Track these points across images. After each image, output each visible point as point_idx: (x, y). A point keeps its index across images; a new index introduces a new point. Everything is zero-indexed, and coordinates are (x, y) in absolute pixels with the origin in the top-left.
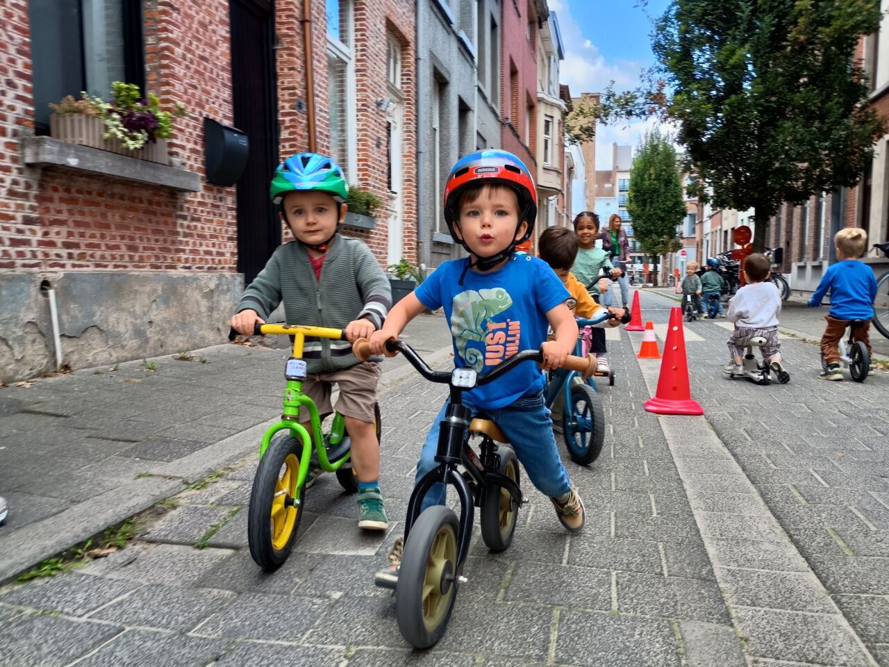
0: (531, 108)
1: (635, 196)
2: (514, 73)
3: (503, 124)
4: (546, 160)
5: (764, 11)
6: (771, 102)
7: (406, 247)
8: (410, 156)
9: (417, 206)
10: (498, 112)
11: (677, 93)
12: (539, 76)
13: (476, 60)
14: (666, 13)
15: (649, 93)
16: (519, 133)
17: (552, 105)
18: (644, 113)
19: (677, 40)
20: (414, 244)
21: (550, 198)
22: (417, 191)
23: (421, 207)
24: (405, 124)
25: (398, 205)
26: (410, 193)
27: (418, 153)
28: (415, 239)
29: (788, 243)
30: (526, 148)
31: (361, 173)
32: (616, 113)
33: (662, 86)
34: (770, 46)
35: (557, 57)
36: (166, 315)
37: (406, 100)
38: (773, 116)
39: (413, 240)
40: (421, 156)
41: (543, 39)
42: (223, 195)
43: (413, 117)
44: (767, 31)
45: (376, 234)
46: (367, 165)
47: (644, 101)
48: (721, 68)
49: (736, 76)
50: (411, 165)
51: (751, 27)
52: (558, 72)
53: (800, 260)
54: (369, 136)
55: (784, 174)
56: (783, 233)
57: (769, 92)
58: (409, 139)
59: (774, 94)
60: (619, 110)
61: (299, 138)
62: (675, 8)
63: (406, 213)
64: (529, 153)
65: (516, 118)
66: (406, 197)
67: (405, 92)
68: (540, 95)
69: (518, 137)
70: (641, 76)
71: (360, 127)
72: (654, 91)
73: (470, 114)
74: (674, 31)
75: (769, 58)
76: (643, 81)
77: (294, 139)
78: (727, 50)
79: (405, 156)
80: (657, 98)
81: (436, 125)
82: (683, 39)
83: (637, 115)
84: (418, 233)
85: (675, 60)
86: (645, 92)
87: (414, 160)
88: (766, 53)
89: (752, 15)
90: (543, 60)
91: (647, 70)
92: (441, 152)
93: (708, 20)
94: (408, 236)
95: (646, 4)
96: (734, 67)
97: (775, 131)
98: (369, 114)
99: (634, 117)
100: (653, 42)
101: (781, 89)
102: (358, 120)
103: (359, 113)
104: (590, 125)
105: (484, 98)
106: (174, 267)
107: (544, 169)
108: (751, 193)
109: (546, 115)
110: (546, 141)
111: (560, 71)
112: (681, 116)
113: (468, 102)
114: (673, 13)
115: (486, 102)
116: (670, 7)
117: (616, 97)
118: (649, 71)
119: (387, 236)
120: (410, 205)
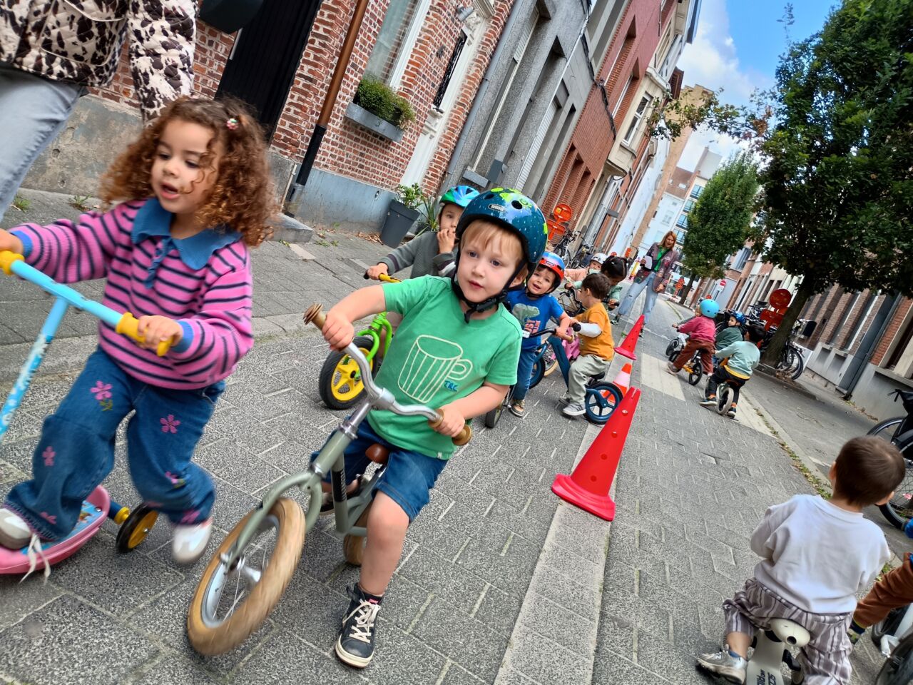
0: (635, 79)
1: (701, 209)
2: (631, 36)
3: (595, 85)
4: (627, 137)
5: (906, 82)
6: (870, 178)
7: (431, 172)
8: (473, 79)
9: (460, 135)
10: (596, 71)
11: (780, 128)
12: (657, 51)
13: (592, 7)
14: (806, 40)
15: (753, 117)
16: (610, 101)
17: (657, 85)
18: (738, 134)
19: (806, 74)
20: (440, 173)
21: (615, 177)
22: (467, 119)
23: (464, 137)
24: (483, 43)
25: (440, 126)
26: (459, 118)
27: (483, 80)
28: (444, 168)
29: (824, 321)
30: (611, 118)
31: (407, 77)
32: (711, 123)
33: (769, 115)
34: (895, 121)
35: (685, 39)
36: (84, 150)
37: (494, 18)
38: (865, 193)
39: (441, 168)
40: (486, 85)
41: (678, 15)
42: (217, 40)
43: (494, 40)
44: (899, 104)
45: (399, 147)
46: (417, 71)
47: (744, 122)
48: (837, 121)
49: (847, 137)
50: (471, 89)
51: (886, 92)
52: (680, 53)
53: (828, 343)
54: (432, 41)
55: (849, 255)
56: (824, 309)
57: (872, 167)
58: (481, 62)
59: (876, 172)
60: (714, 120)
61: (343, 12)
62: (818, 39)
63: (445, 136)
64: (612, 124)
65: (613, 83)
66: (452, 120)
67: (497, 9)
68: (649, 70)
69: (607, 104)
70: (752, 96)
71: (426, 27)
72: (758, 117)
73: (562, 61)
74: (806, 62)
75: (889, 133)
76: (752, 101)
77: (336, 11)
78: (849, 106)
79: (469, 78)
80: (759, 125)
81: (519, 59)
82: (812, 74)
83: (730, 133)
84: (449, 163)
85: (793, 94)
86: (749, 113)
87: (477, 86)
88: (888, 126)
89: (891, 81)
90: (668, 35)
91: (761, 91)
92: (512, 88)
93: (845, 67)
94: (437, 162)
95: (791, 23)
96: (849, 126)
97: (860, 210)
98: (442, 17)
99: (727, 134)
100: (780, 65)
101: (885, 170)
102: (427, 18)
103: (432, 12)
104: (679, 123)
105: (586, 50)
106: (117, 99)
107: (621, 146)
108: (808, 262)
109: (646, 93)
110: (635, 120)
111: (682, 54)
112: (774, 153)
113: (565, 47)
114: (813, 44)
115: (587, 56)
116: (813, 36)
117: (718, 107)
118: (762, 94)
119: (411, 154)
120: (453, 131)
